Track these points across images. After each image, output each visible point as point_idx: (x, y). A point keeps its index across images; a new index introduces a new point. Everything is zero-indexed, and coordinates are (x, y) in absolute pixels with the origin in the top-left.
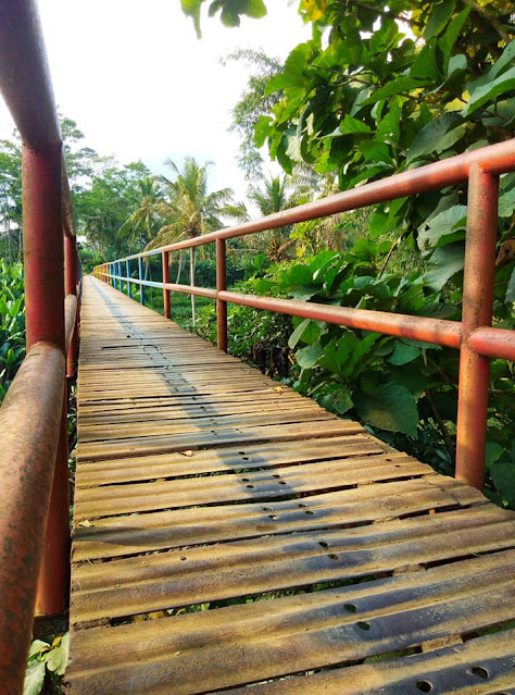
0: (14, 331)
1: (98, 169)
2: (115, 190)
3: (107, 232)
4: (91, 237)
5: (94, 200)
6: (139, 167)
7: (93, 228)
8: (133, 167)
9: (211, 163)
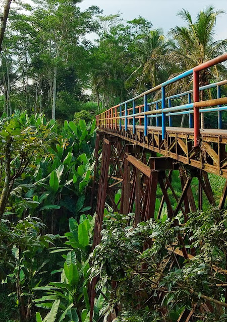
0: (39, 178)
1: (106, 27)
2: (120, 45)
3: (113, 83)
4: (97, 91)
5: (102, 56)
6: (141, 22)
7: (99, 81)
8: (136, 22)
9: (222, 12)
